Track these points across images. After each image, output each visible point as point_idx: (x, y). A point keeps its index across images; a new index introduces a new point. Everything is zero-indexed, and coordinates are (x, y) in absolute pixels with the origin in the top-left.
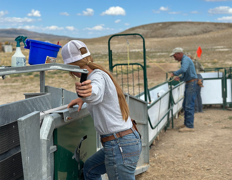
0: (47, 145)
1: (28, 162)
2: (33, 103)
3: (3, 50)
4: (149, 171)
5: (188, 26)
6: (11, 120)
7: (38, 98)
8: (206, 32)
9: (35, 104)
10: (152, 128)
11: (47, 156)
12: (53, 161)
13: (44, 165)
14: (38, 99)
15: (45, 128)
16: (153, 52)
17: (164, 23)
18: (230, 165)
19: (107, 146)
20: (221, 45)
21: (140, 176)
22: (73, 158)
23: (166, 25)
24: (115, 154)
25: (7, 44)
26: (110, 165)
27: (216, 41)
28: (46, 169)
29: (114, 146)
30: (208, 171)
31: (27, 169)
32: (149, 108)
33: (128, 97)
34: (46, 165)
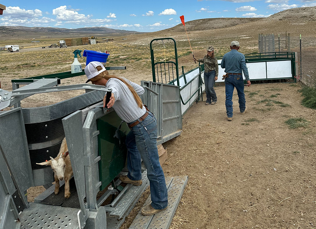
0: (90, 132)
1: (72, 148)
2: (88, 97)
3: (90, 43)
4: (181, 135)
5: (221, 21)
6: (69, 111)
7: (92, 92)
8: (234, 25)
9: (89, 98)
10: (184, 104)
11: (91, 140)
12: (97, 141)
13: (88, 147)
14: (92, 94)
15: (89, 120)
16: (196, 41)
17: (204, 20)
18: (239, 129)
19: (135, 129)
20: (245, 35)
21: (174, 139)
22: (114, 136)
23: (205, 21)
24: (142, 133)
25: (92, 39)
26: (140, 142)
27: (241, 31)
28: (89, 149)
29: (140, 128)
30: (223, 134)
31: (71, 153)
32: (180, 90)
33: (162, 86)
34: (89, 147)
